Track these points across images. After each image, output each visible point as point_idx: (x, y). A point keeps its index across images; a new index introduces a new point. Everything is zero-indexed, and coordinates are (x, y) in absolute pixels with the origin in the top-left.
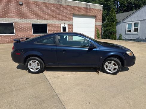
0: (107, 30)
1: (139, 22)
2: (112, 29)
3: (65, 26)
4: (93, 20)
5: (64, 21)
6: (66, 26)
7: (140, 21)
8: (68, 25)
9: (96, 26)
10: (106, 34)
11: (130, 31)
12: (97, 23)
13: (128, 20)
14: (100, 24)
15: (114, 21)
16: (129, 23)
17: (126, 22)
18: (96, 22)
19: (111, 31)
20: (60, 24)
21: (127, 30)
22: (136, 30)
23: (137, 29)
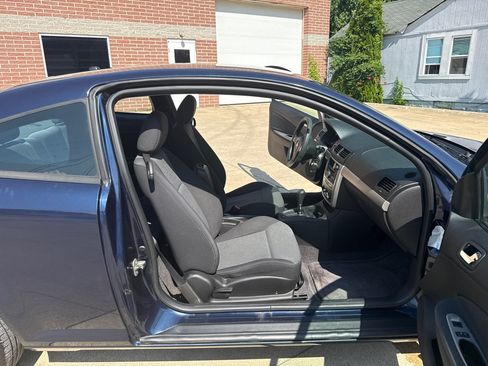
0: (351, 65)
1: (474, 34)
2: (366, 61)
3: (185, 48)
4: (296, 25)
5: (178, 28)
6: (190, 46)
7: (475, 31)
8: (198, 42)
9: (305, 48)
10: (346, 82)
11: (434, 69)
12: (310, 36)
13: (429, 25)
14: (322, 40)
15: (374, 32)
16: (433, 36)
17: (421, 34)
18: (306, 31)
19: (363, 67)
20: (165, 40)
21: (424, 64)
22: (459, 65)
23: (465, 60)
